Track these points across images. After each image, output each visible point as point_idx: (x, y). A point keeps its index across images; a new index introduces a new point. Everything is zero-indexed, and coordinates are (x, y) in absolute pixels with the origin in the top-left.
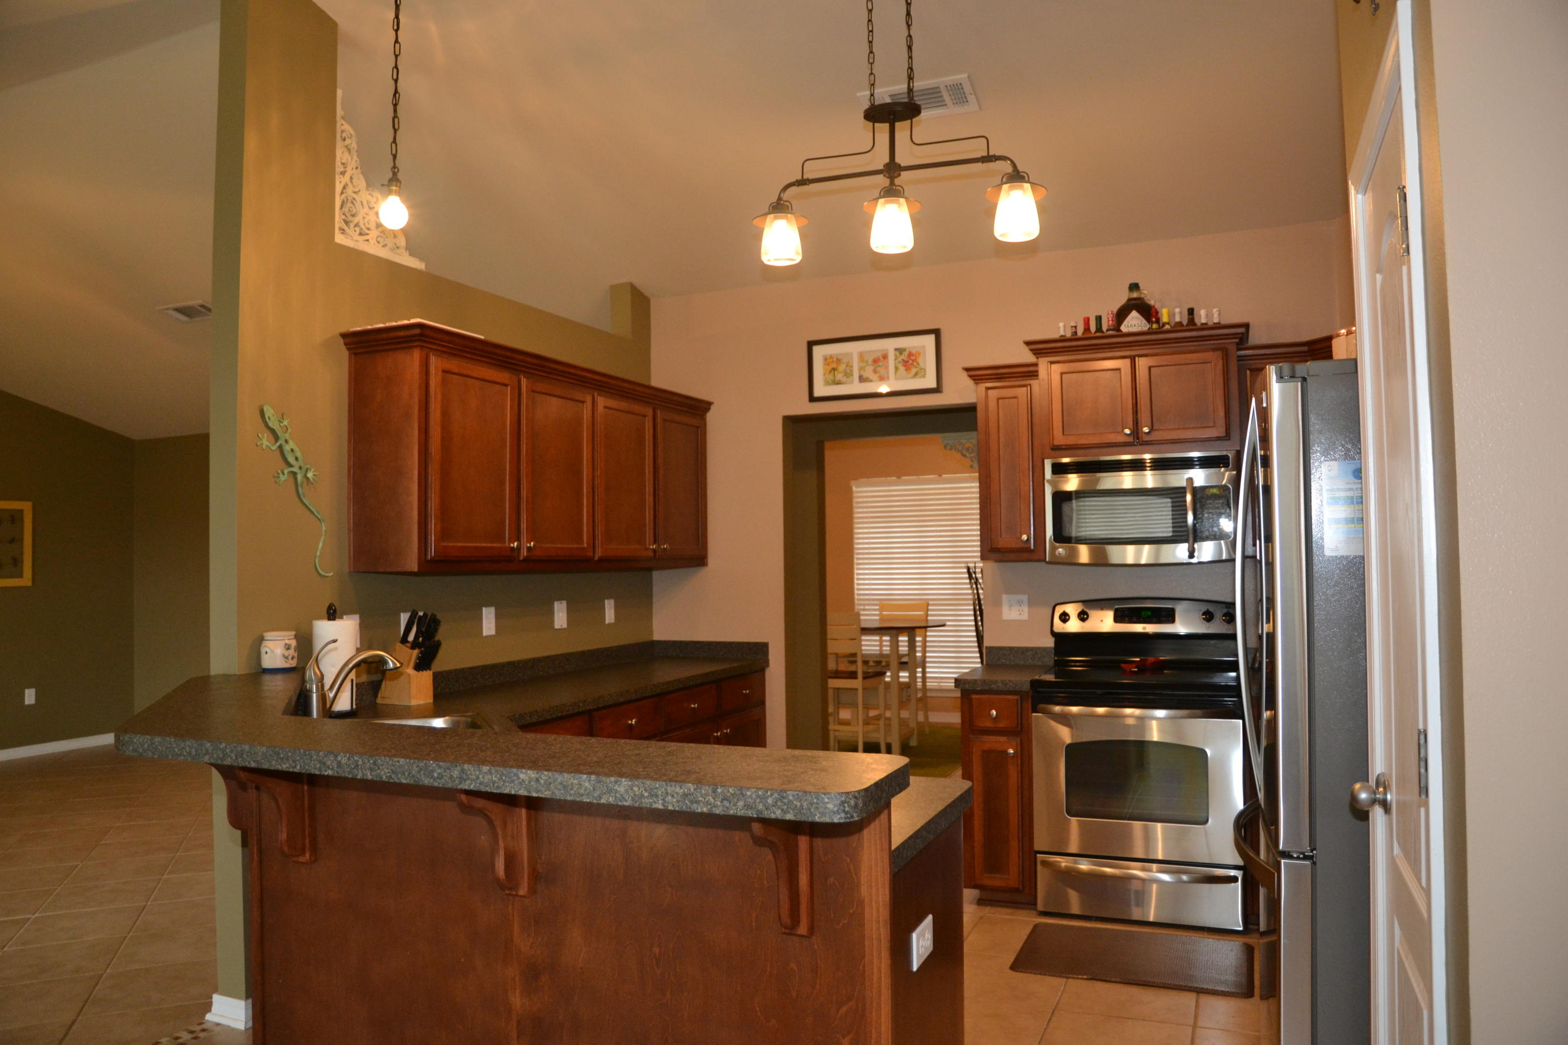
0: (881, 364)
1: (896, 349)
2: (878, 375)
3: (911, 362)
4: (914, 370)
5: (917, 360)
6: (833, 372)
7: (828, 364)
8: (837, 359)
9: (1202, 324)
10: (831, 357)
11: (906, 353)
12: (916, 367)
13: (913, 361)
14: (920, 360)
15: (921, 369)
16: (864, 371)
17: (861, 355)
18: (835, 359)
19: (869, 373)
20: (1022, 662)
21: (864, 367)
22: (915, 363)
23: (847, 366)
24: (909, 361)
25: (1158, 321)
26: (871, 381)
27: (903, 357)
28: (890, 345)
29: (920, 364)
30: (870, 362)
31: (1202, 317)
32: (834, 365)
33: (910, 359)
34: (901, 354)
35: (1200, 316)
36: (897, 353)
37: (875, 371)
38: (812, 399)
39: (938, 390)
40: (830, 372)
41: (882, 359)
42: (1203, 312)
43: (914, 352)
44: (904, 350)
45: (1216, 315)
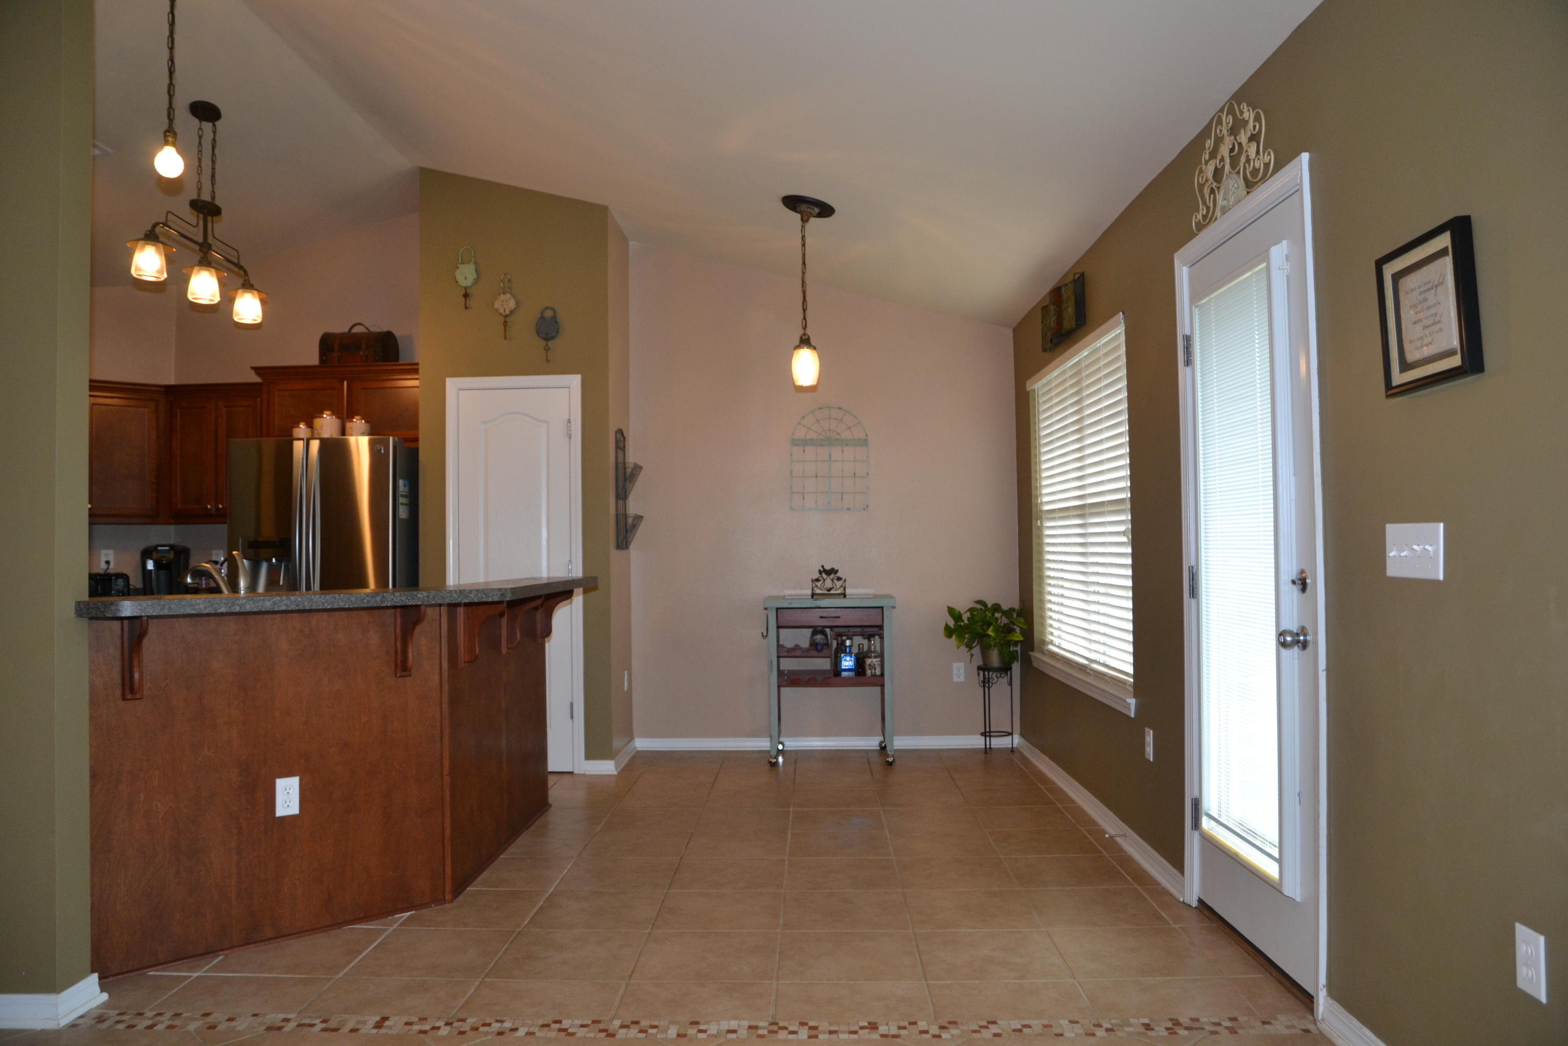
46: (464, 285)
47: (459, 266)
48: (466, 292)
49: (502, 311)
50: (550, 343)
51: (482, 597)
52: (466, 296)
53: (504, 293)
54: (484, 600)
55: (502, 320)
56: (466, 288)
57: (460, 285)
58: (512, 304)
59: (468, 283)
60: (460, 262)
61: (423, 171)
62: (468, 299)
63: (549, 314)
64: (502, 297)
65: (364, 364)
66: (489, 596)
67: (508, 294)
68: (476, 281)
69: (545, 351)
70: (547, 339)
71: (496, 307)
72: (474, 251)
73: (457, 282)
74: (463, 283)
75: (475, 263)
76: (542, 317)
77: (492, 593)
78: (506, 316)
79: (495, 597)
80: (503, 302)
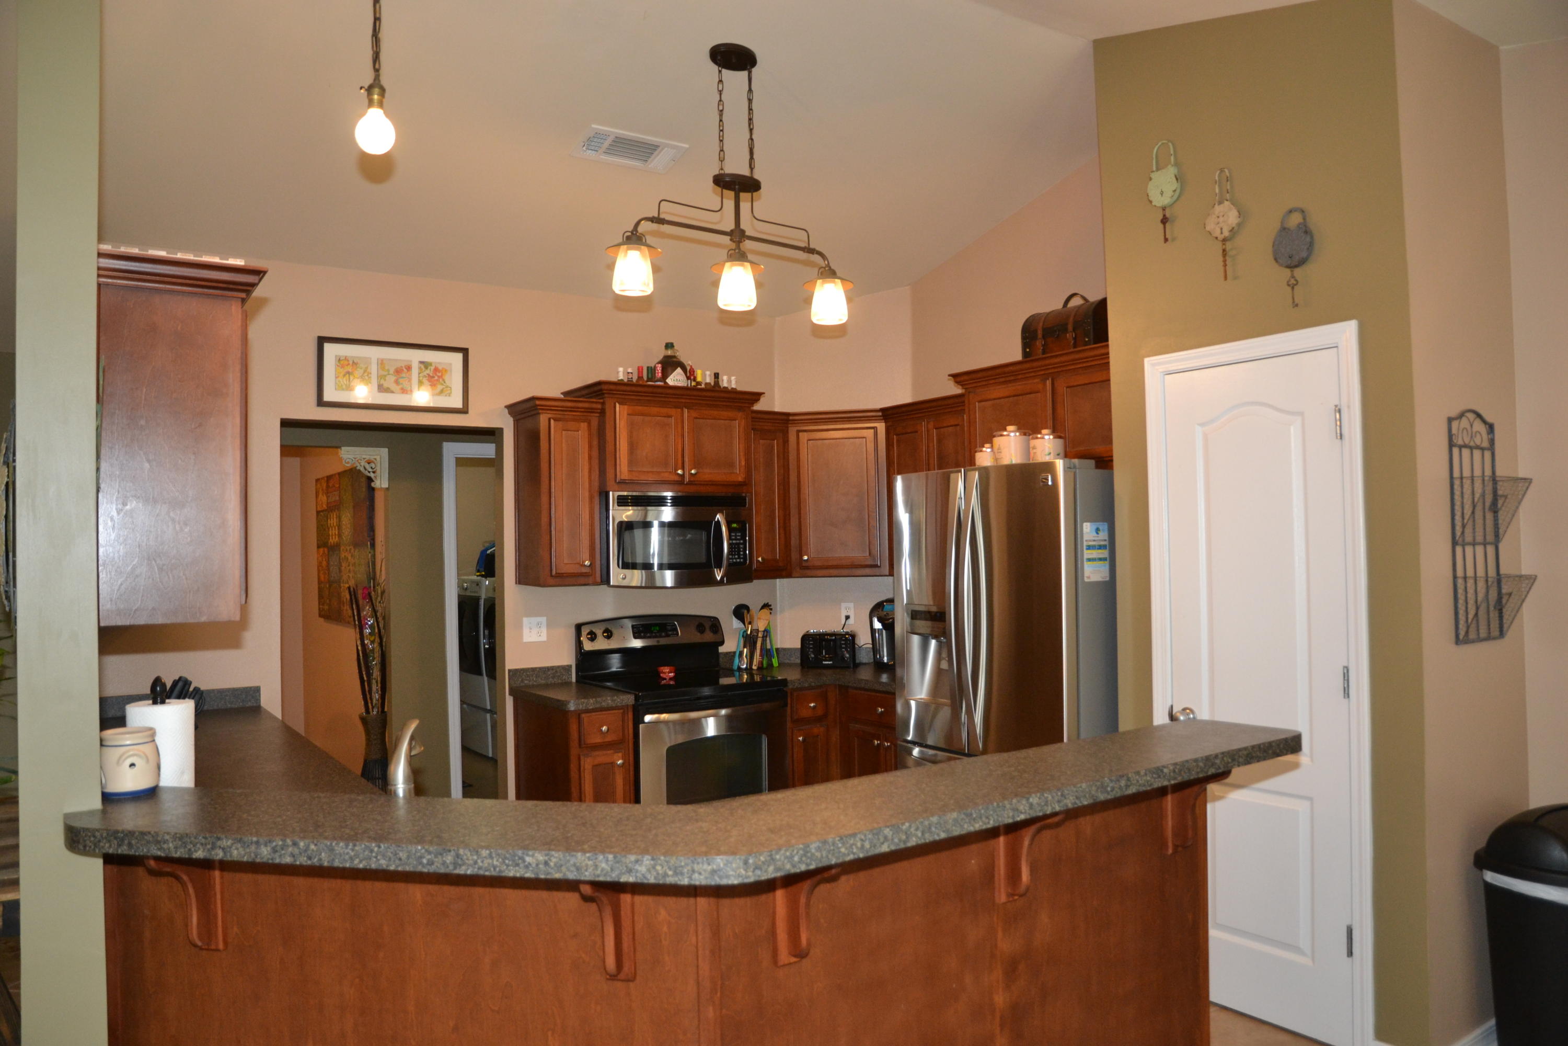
0: (404, 375)
1: (421, 362)
2: (401, 386)
3: (436, 378)
4: (440, 387)
5: (443, 377)
6: (347, 375)
7: (343, 367)
8: (353, 362)
9: (724, 387)
10: (346, 358)
11: (432, 368)
12: (442, 384)
13: (439, 377)
14: (446, 377)
15: (447, 387)
16: (385, 380)
17: (381, 363)
18: (351, 362)
19: (389, 382)
20: (543, 682)
21: (385, 376)
22: (441, 380)
23: (365, 371)
24: (435, 377)
25: (695, 379)
26: (392, 392)
27: (428, 372)
28: (415, 356)
29: (446, 382)
30: (392, 372)
31: (725, 382)
32: (349, 369)
33: (436, 375)
34: (426, 368)
35: (723, 380)
36: (422, 367)
37: (397, 382)
38: (321, 403)
39: (464, 411)
40: (344, 376)
41: (405, 370)
42: (725, 378)
43: (440, 368)
44: (430, 364)
45: (733, 382)
46: (1159, 204)
47: (1153, 175)
48: (1164, 215)
49: (1217, 233)
50: (1298, 272)
51: (666, 875)
52: (1164, 221)
53: (1220, 203)
54: (671, 880)
55: (1219, 247)
56: (1164, 209)
57: (1155, 206)
58: (1232, 217)
59: (1166, 200)
60: (1154, 169)
61: (1099, 45)
62: (1168, 225)
63: (1295, 220)
64: (1218, 209)
65: (1072, 350)
66: (682, 874)
67: (1226, 202)
68: (1180, 195)
69: (1289, 289)
70: (1291, 267)
71: (1208, 228)
72: (1173, 145)
73: (1151, 202)
74: (1160, 201)
75: (1176, 164)
76: (1284, 229)
77: (689, 868)
78: (1224, 240)
79: (696, 876)
80: (1218, 217)
